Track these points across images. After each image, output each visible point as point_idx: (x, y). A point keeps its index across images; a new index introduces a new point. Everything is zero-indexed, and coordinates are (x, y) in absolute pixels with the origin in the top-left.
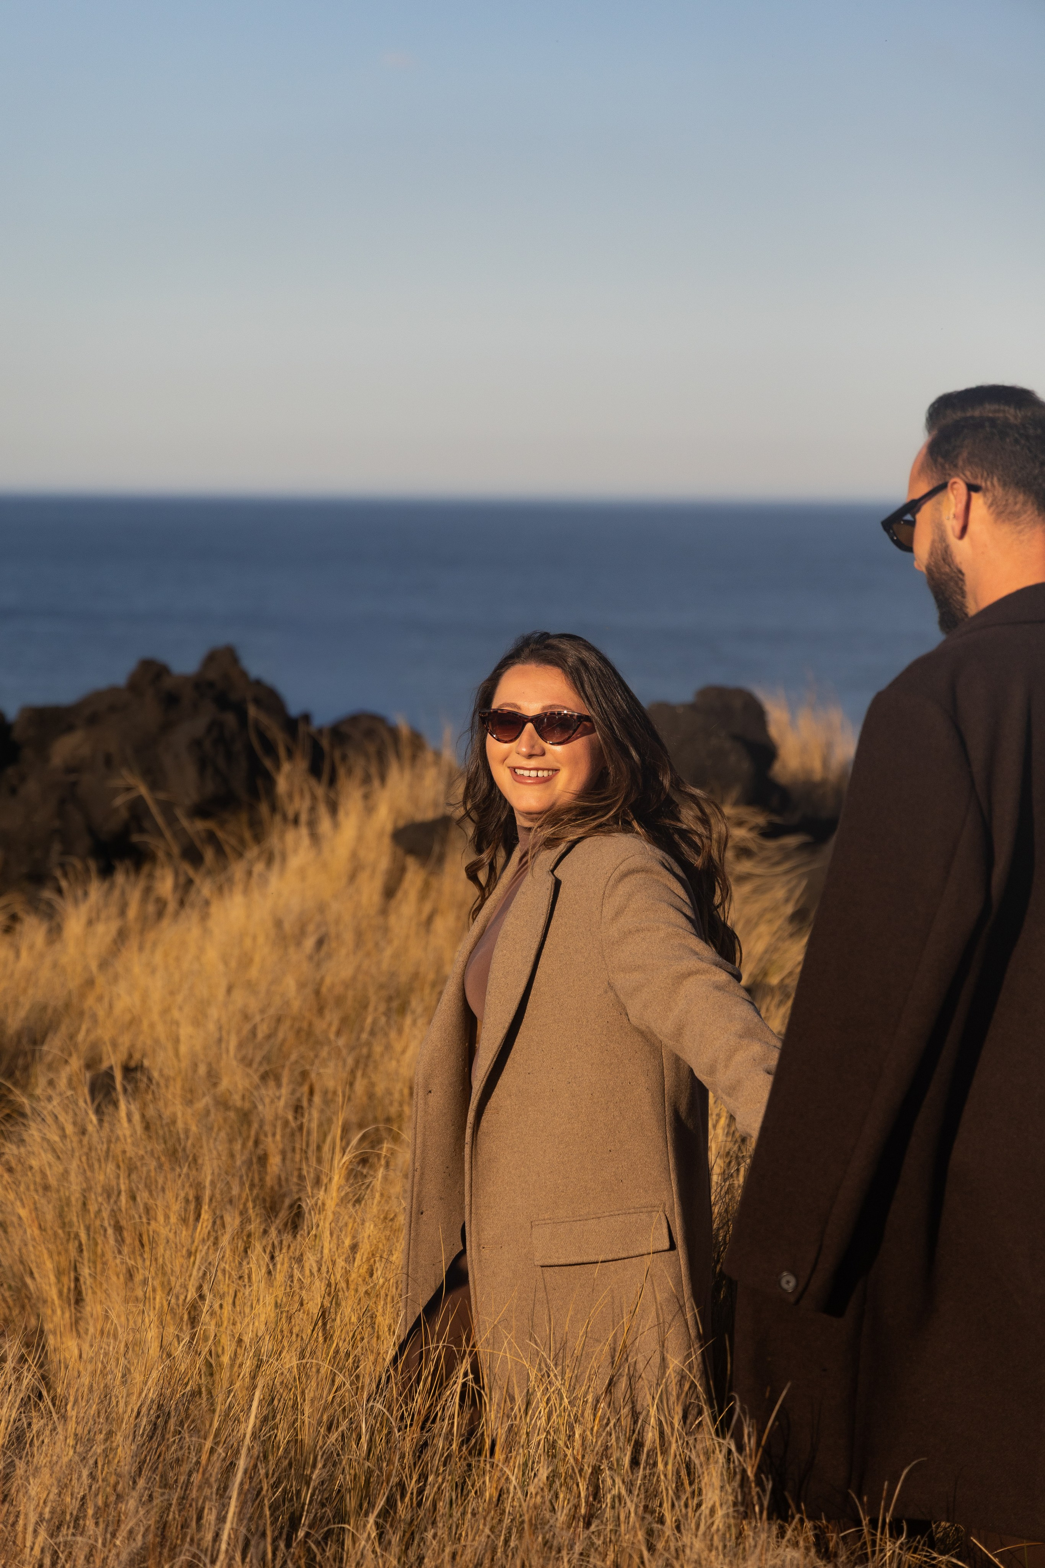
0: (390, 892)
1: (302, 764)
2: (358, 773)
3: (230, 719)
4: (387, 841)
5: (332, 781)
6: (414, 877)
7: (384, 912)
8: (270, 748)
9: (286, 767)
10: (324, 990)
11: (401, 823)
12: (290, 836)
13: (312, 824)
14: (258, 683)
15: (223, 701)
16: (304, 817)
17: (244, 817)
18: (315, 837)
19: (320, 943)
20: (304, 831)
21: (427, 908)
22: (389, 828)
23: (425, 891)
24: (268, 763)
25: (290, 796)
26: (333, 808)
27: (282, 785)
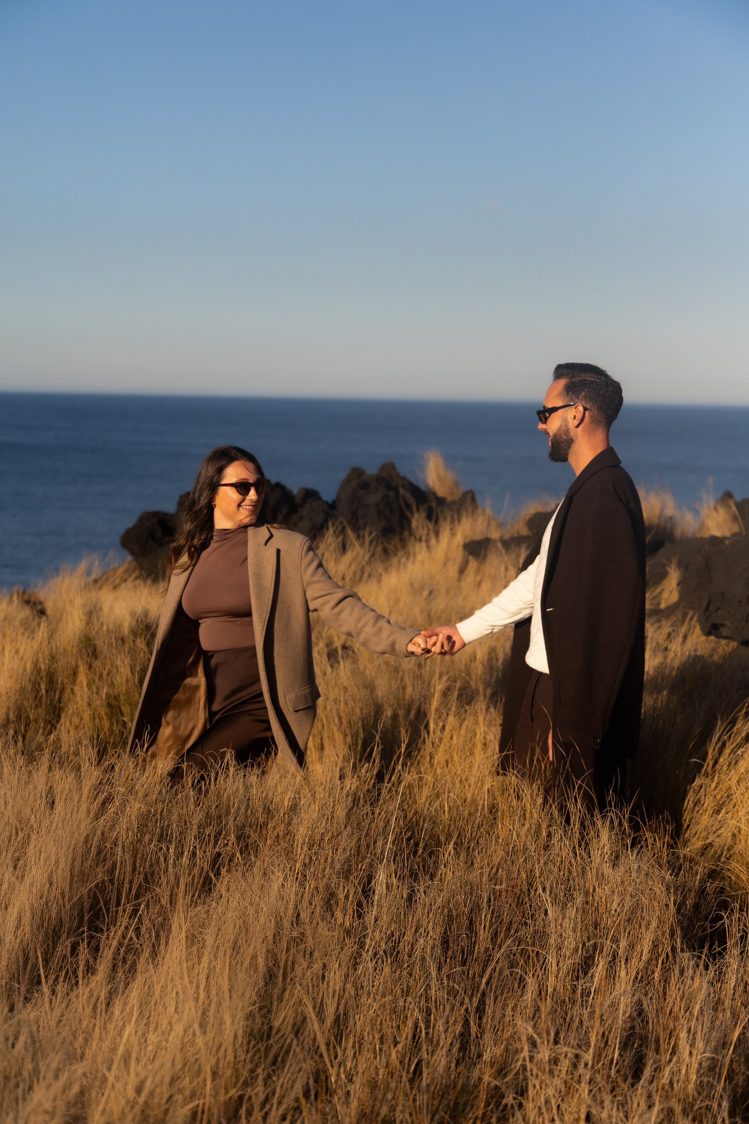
0: (462, 571)
1: (423, 514)
2: (449, 518)
3: (392, 494)
4: (461, 548)
5: (437, 522)
6: (473, 564)
7: (459, 580)
8: (409, 507)
9: (416, 515)
10: (432, 614)
11: (467, 541)
12: (418, 546)
13: (427, 541)
14: (404, 478)
15: (389, 486)
16: (424, 538)
17: (397, 538)
18: (428, 547)
19: (430, 593)
20: (424, 544)
21: (478, 579)
22: (462, 543)
23: (478, 571)
24: (408, 514)
25: (417, 528)
26: (437, 534)
27: (414, 523)
